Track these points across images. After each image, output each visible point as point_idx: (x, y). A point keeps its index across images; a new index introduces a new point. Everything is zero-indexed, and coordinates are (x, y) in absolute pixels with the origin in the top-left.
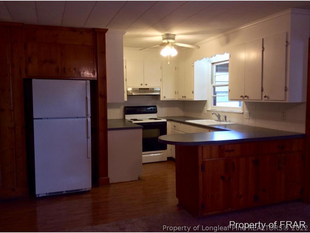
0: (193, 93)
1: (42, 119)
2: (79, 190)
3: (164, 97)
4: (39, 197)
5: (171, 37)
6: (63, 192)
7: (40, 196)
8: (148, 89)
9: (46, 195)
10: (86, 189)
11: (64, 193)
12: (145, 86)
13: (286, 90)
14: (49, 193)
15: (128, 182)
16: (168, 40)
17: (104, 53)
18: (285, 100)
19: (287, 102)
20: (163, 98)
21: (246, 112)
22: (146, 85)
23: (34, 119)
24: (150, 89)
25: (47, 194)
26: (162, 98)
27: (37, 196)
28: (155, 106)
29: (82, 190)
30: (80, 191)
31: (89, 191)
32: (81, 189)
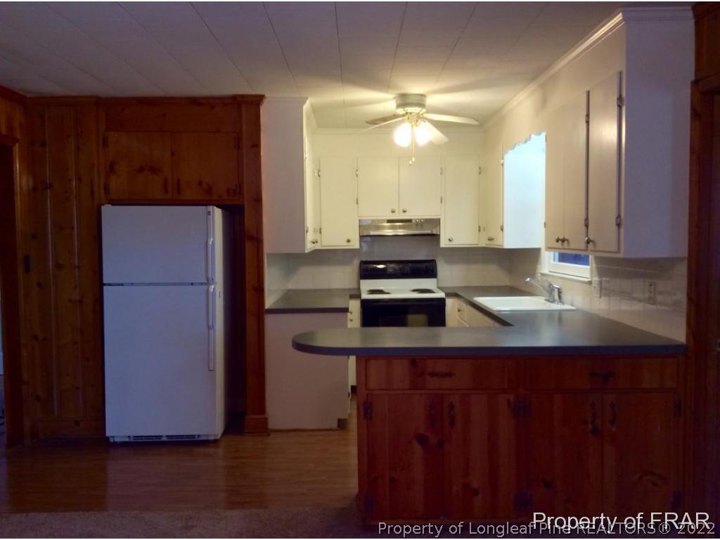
0: (502, 230)
1: (122, 285)
2: (193, 436)
3: (450, 240)
4: (115, 443)
5: (411, 100)
6: (161, 436)
7: (116, 440)
8: (410, 221)
9: (127, 440)
10: (208, 436)
11: (164, 439)
12: (402, 214)
13: (619, 225)
14: (134, 437)
15: (313, 430)
16: (406, 109)
17: (256, 146)
18: (619, 251)
19: (621, 256)
20: (448, 242)
21: (596, 279)
22: (404, 211)
23: (105, 285)
24: (413, 221)
25: (129, 437)
26: (444, 243)
27: (112, 440)
28: (433, 262)
29: (201, 438)
30: (196, 439)
31: (216, 441)
32: (199, 436)
